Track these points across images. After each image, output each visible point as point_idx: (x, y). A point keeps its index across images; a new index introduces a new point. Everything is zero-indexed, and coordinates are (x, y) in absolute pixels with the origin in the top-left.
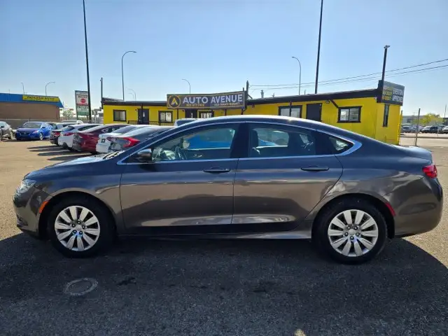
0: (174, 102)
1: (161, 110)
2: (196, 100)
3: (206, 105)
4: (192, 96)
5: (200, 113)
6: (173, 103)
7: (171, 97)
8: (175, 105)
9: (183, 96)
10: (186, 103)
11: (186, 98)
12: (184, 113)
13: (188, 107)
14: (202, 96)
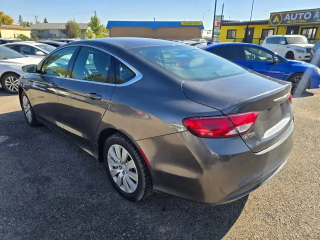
0: (276, 19)
1: (264, 28)
2: (298, 16)
3: (307, 21)
4: (294, 13)
5: (303, 29)
6: (274, 21)
7: (273, 16)
8: (276, 23)
9: (284, 14)
10: (287, 20)
11: (288, 15)
12: (285, 30)
13: (289, 23)
14: (305, 11)
